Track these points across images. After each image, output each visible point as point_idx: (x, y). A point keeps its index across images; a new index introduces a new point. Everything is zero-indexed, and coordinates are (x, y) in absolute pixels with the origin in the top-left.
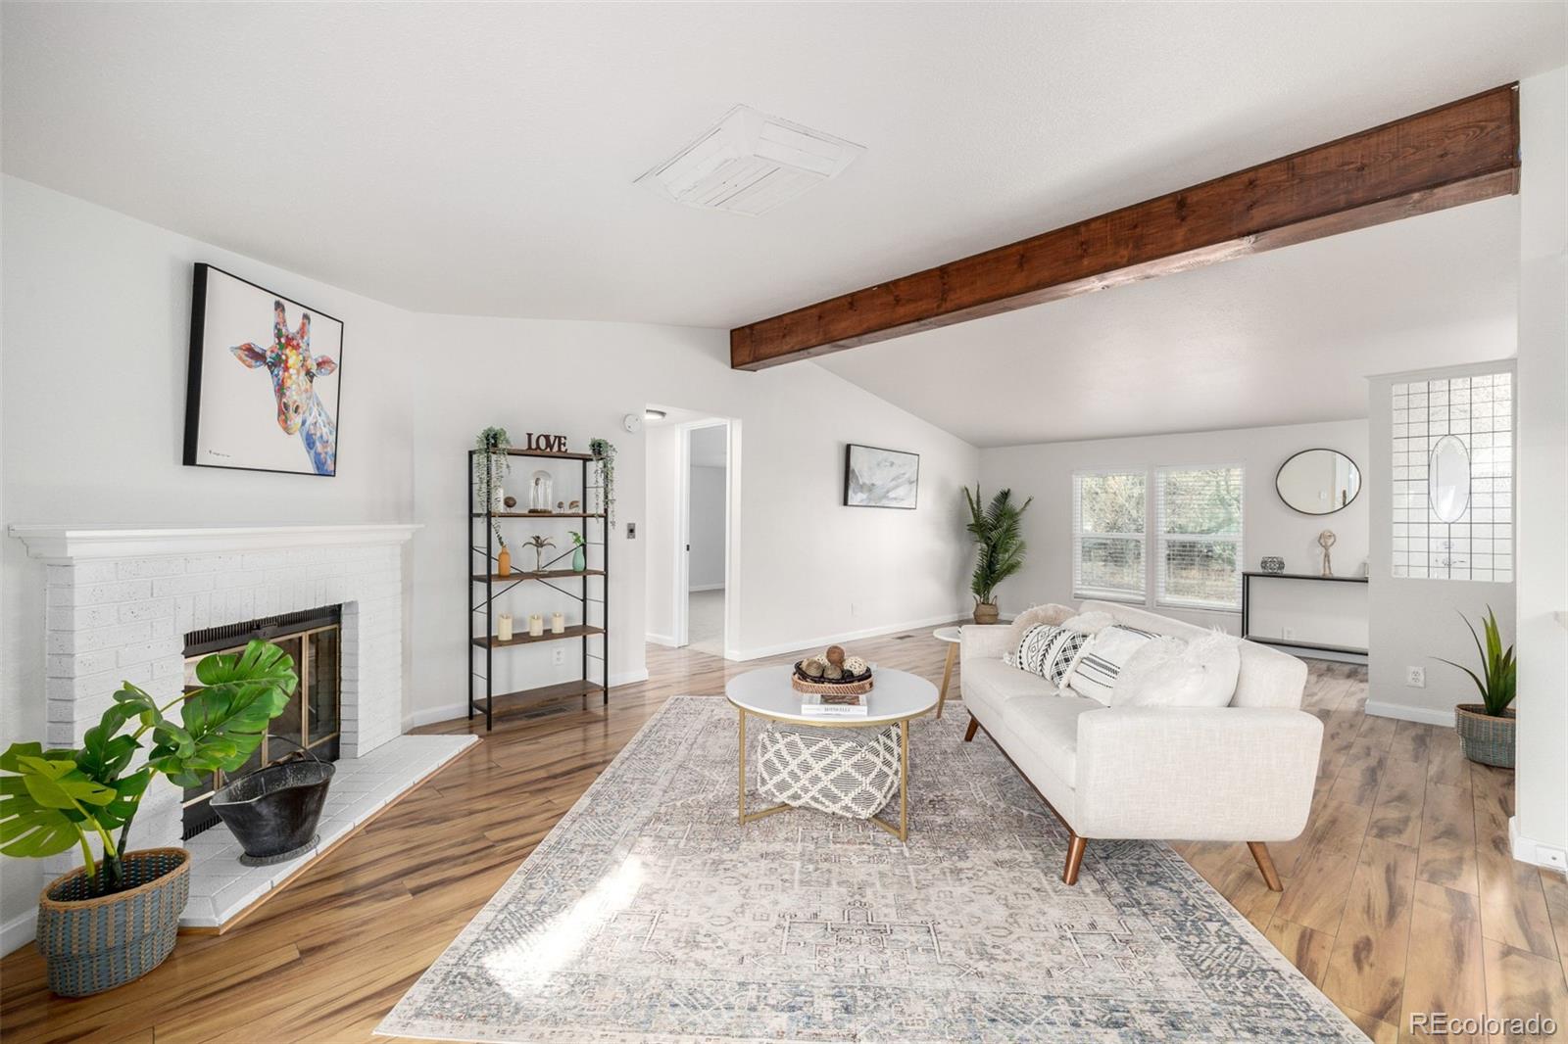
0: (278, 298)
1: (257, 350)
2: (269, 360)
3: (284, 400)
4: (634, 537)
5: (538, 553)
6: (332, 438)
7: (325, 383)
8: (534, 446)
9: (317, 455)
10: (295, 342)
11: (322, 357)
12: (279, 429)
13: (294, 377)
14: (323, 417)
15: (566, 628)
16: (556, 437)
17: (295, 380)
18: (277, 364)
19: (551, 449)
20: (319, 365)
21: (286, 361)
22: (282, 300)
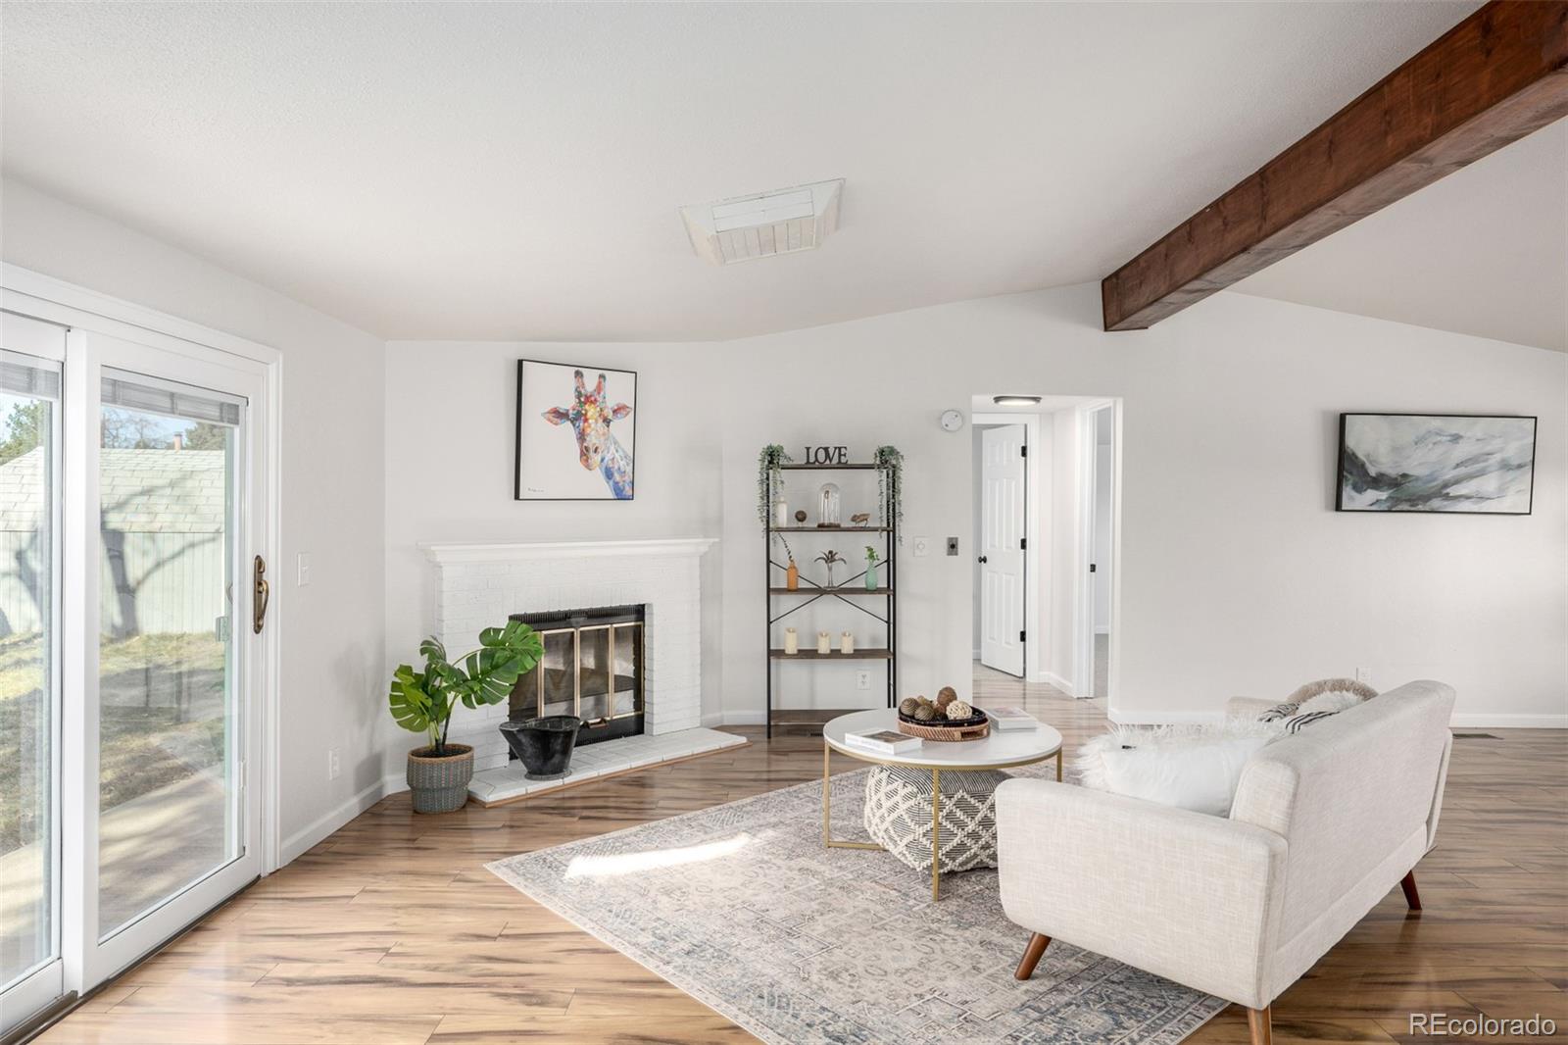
0: (577, 369)
1: (561, 411)
2: (571, 416)
3: (585, 444)
4: (956, 554)
5: (830, 569)
6: (629, 469)
7: (621, 427)
8: (812, 460)
9: (616, 483)
10: (593, 399)
11: (617, 405)
12: (580, 466)
13: (593, 426)
14: (621, 453)
15: (855, 650)
16: (836, 448)
17: (595, 428)
18: (578, 418)
19: (831, 461)
20: (615, 412)
21: (586, 414)
22: (580, 369)
